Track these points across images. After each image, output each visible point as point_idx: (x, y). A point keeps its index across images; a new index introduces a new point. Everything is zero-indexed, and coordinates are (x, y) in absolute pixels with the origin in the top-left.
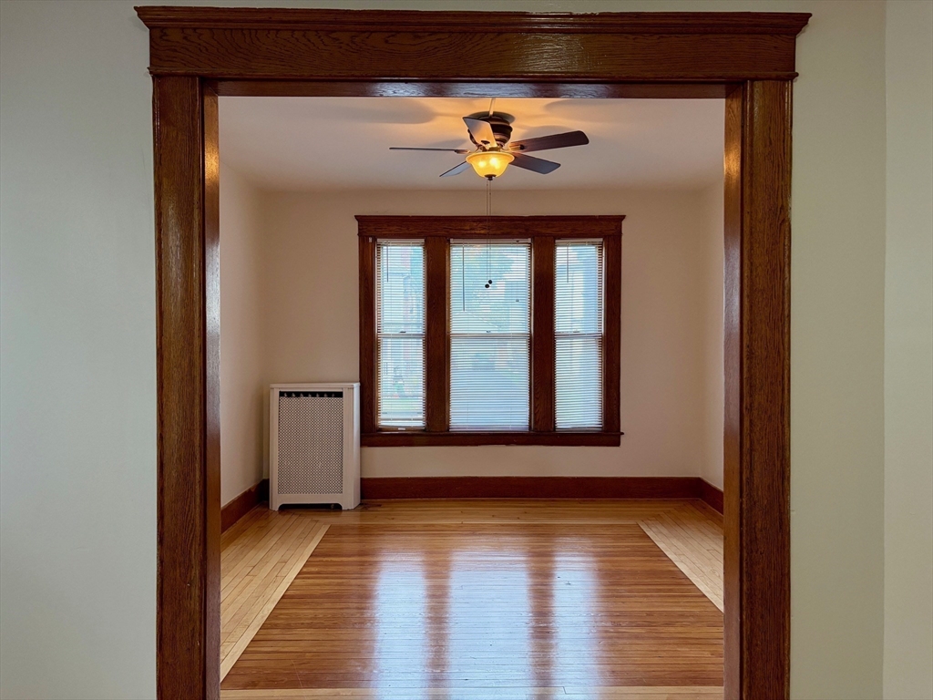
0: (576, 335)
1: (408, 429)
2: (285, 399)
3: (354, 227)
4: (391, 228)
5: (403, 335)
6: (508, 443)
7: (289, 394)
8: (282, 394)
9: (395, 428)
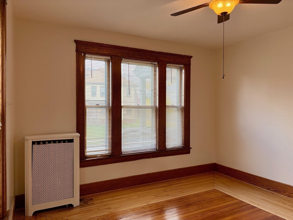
0: (173, 107)
1: (102, 155)
2: (35, 146)
3: (74, 46)
4: (94, 49)
5: (98, 106)
6: (148, 157)
7: (39, 143)
8: (33, 143)
9: (95, 156)
